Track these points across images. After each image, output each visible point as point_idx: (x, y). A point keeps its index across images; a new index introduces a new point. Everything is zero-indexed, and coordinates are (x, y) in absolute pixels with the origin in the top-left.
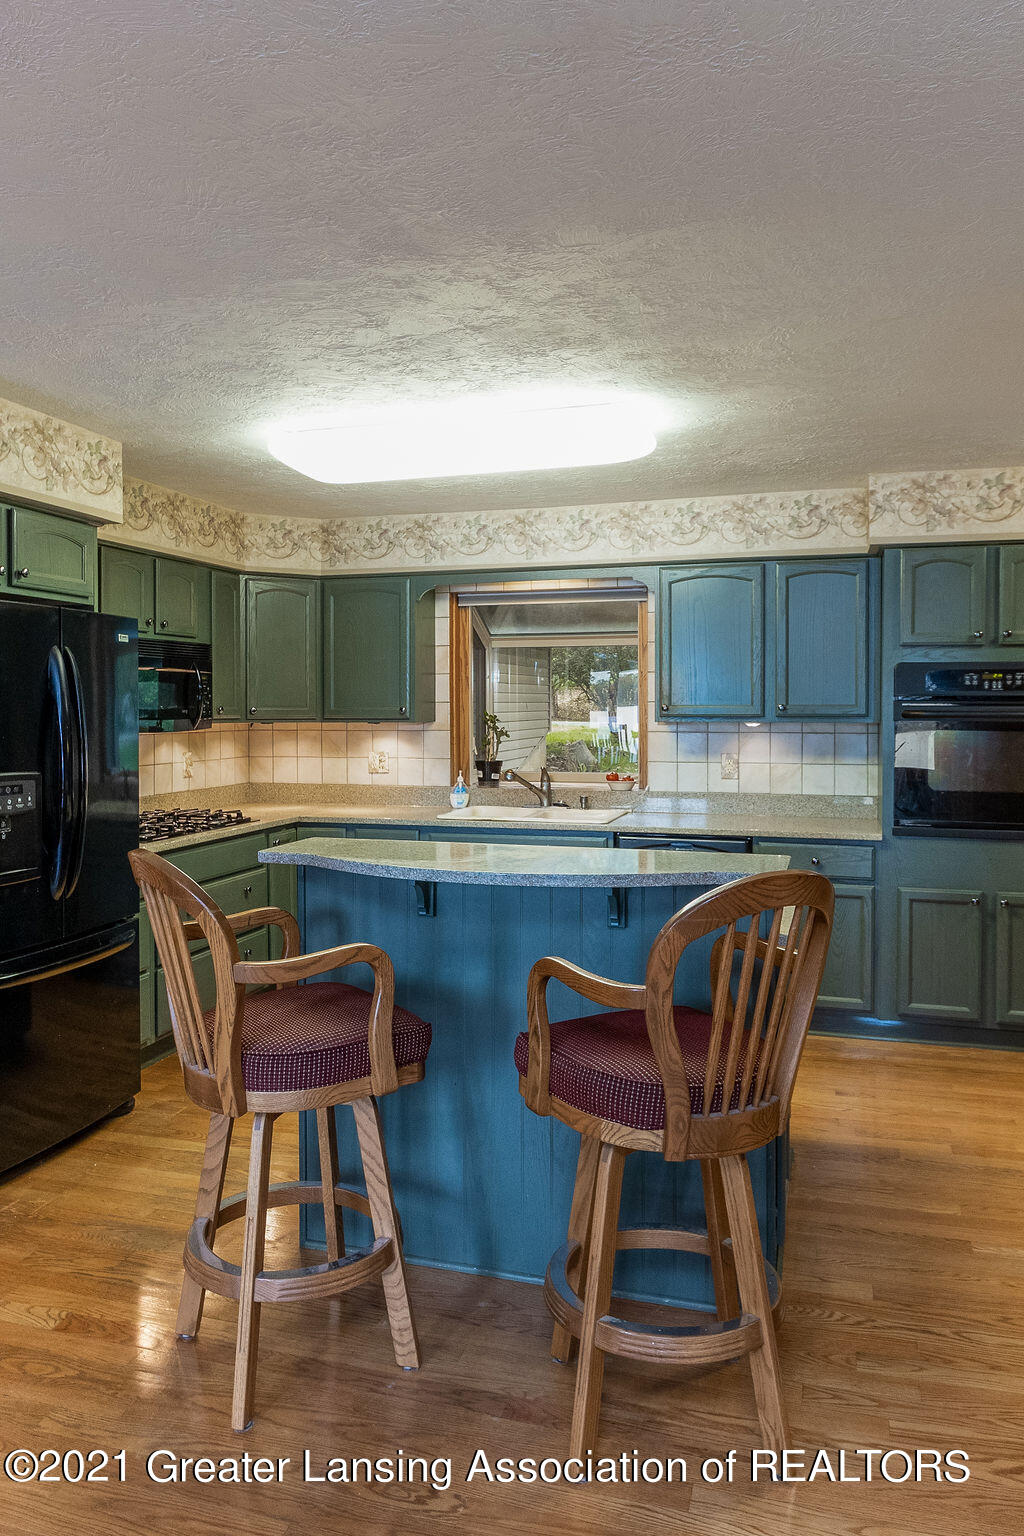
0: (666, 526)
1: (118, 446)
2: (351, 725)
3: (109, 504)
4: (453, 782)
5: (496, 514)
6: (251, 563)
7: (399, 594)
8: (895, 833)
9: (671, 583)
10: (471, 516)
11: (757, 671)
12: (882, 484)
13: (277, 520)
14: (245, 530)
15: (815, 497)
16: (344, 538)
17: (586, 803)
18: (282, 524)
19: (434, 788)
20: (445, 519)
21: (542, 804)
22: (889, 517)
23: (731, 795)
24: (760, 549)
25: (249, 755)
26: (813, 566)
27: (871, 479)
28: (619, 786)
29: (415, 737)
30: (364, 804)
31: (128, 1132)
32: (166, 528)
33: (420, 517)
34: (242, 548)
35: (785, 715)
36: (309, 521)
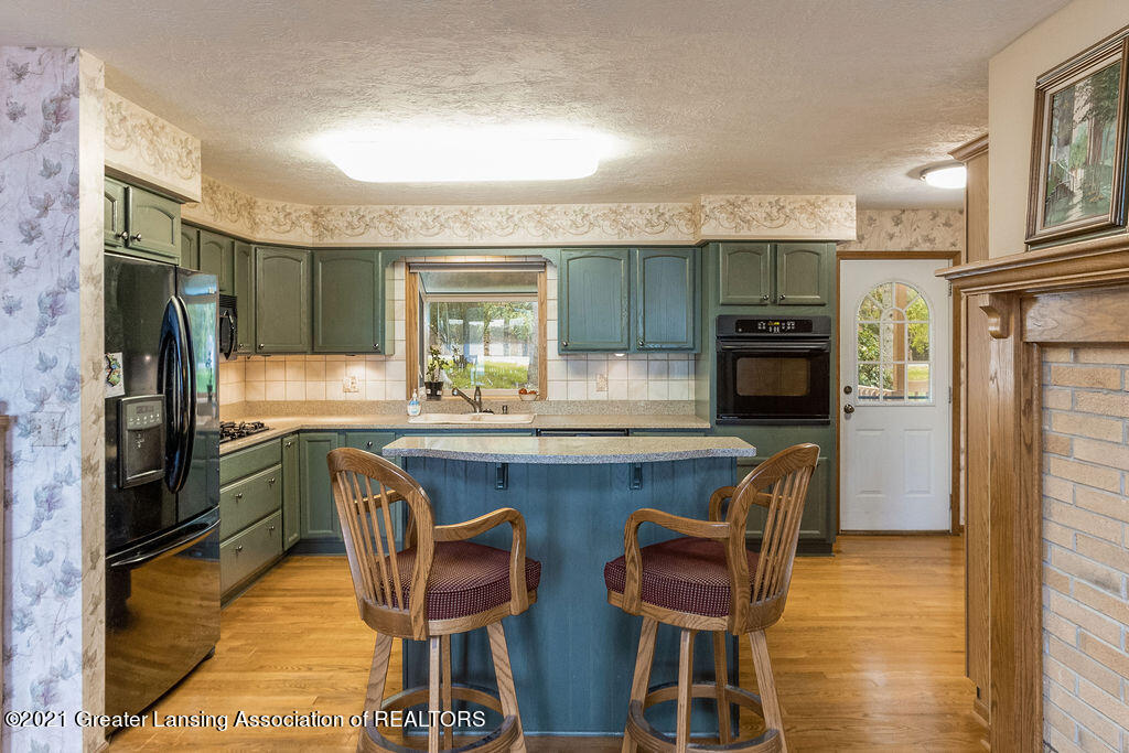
0: (566, 222)
1: (198, 143)
2: (329, 357)
3: (191, 187)
4: (409, 396)
5: (447, 208)
6: (260, 236)
7: (373, 263)
8: (717, 423)
9: (569, 260)
10: (428, 208)
11: (625, 320)
12: (709, 201)
13: (280, 204)
14: (256, 211)
15: (662, 207)
16: (331, 220)
17: (505, 410)
18: (284, 208)
19: (394, 403)
20: (409, 210)
21: (475, 412)
22: (713, 223)
23: (603, 402)
24: (627, 239)
25: (245, 381)
26: (662, 252)
27: (703, 198)
28: (528, 398)
29: (379, 365)
30: (339, 414)
31: (219, 671)
32: (208, 206)
33: (390, 208)
34: (255, 225)
35: (643, 349)
36: (304, 206)
